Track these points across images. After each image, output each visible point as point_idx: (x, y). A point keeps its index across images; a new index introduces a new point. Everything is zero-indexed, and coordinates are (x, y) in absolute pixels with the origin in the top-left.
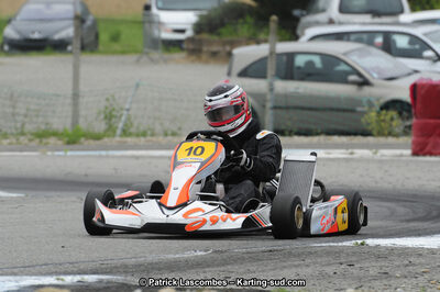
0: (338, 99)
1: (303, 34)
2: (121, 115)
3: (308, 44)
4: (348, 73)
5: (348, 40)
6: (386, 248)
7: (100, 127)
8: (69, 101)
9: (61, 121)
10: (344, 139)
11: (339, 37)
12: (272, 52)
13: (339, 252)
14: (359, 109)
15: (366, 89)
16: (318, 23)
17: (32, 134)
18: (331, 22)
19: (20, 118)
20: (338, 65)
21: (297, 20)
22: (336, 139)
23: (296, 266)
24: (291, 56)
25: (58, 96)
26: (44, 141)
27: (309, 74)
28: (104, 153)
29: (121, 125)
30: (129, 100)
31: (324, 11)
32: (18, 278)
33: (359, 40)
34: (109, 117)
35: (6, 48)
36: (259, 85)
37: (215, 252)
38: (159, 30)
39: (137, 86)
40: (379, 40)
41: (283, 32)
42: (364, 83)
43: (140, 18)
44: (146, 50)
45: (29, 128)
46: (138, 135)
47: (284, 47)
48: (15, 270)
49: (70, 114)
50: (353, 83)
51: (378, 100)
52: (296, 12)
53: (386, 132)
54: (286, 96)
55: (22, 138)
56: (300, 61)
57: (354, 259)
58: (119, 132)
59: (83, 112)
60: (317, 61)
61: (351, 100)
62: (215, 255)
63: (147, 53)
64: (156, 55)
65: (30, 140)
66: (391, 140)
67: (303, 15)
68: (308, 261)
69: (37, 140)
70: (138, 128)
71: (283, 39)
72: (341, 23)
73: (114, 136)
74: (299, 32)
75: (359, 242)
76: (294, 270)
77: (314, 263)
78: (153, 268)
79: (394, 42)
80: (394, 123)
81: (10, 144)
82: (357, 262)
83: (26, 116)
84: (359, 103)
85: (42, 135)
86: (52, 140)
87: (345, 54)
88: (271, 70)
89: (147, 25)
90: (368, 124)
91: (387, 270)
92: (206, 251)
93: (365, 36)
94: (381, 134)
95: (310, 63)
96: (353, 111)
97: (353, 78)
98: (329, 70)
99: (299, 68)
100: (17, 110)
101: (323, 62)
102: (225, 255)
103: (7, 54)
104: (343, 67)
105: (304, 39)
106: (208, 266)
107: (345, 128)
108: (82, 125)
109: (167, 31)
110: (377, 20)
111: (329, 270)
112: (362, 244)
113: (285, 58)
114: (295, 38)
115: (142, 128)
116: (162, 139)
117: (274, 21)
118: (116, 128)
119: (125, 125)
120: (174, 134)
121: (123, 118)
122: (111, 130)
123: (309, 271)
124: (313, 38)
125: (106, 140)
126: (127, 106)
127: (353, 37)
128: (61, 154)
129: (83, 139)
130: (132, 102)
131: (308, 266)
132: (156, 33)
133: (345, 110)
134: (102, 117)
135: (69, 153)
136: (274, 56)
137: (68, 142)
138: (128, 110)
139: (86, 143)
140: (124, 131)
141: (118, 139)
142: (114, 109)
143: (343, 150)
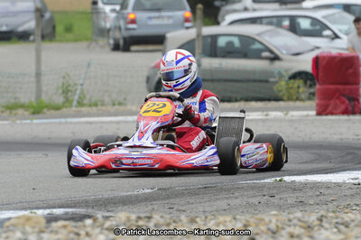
0: (254, 72)
1: (224, 19)
2: (76, 90)
3: (227, 28)
4: (261, 51)
5: (261, 23)
6: (300, 183)
7: (60, 100)
8: (33, 79)
9: (27, 96)
10: (260, 104)
11: (253, 21)
12: (199, 35)
13: (264, 186)
14: (272, 80)
15: (277, 63)
16: (235, 11)
17: (3, 107)
18: (246, 9)
20: (254, 44)
21: (218, 9)
22: (254, 104)
23: (227, 198)
24: (214, 38)
25: (25, 75)
26: (14, 112)
27: (229, 52)
28: (63, 120)
29: (76, 97)
30: (83, 76)
31: (240, 1)
33: (270, 23)
34: (66, 91)
37: (160, 189)
38: (105, 22)
39: (89, 65)
40: (286, 23)
41: (207, 20)
42: (275, 58)
44: (95, 37)
46: (90, 106)
47: (209, 30)
49: (34, 90)
50: (266, 58)
51: (286, 71)
52: (217, 3)
53: (294, 97)
54: (212, 71)
56: (222, 42)
57: (274, 192)
58: (75, 103)
59: (44, 89)
60: (236, 41)
61: (264, 72)
62: (160, 192)
63: (96, 41)
65: (2, 112)
66: (298, 103)
67: (223, 6)
68: (236, 194)
69: (8, 112)
70: (90, 100)
71: (207, 24)
72: (254, 10)
73: (71, 106)
74: (220, 19)
75: (278, 179)
76: (226, 201)
77: (242, 196)
78: (109, 203)
79: (299, 24)
80: (301, 90)
82: (277, 194)
84: (272, 74)
85: (12, 108)
86: (20, 111)
87: (258, 35)
88: (198, 51)
89: (95, 15)
90: (280, 91)
91: (303, 200)
92: (151, 189)
93: (275, 20)
94: (290, 99)
95: (230, 44)
96: (267, 81)
97: (266, 54)
98: (246, 49)
99: (222, 48)
101: (241, 41)
102: (168, 192)
104: (257, 46)
105: (224, 23)
106: (155, 200)
107: (261, 96)
108: (44, 98)
110: (284, 7)
111: (255, 201)
112: (280, 181)
113: (209, 40)
114: (217, 23)
115: (93, 100)
116: (110, 108)
117: (200, 9)
118: (73, 100)
119: (80, 97)
120: (120, 104)
121: (78, 92)
122: (68, 102)
123: (238, 201)
124: (232, 23)
125: (64, 110)
126: (81, 82)
127: (264, 21)
128: (28, 121)
129: (45, 110)
130: (85, 79)
131: (237, 198)
132: (103, 24)
133: (260, 81)
134: (61, 91)
135: (35, 121)
136: (200, 38)
137: (34, 113)
138: (82, 85)
139: (48, 113)
140: (78, 102)
141: (74, 109)
142: (69, 85)
143: (260, 113)
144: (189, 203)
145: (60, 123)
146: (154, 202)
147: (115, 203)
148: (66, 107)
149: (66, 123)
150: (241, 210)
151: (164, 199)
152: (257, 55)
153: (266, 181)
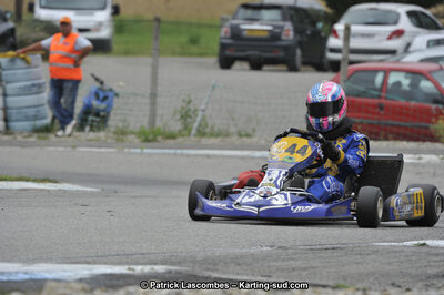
2: (196, 116)
7: (176, 126)
8: (147, 100)
9: (138, 121)
10: (413, 145)
22: (404, 144)
25: (136, 95)
26: (122, 138)
28: (179, 151)
29: (196, 125)
30: (205, 100)
32: (90, 266)
34: (186, 116)
37: (281, 247)
39: (214, 87)
46: (211, 136)
48: (88, 260)
49: (148, 113)
55: (101, 135)
58: (194, 131)
59: (159, 112)
62: (280, 251)
65: (108, 137)
69: (115, 137)
70: (212, 127)
73: (189, 135)
86: (130, 138)
90: (437, 131)
92: (271, 247)
102: (290, 252)
108: (159, 124)
115: (216, 129)
116: (235, 139)
118: (192, 128)
119: (200, 125)
120: (248, 135)
121: (198, 119)
122: (186, 130)
125: (181, 139)
126: (203, 107)
128: (138, 150)
129: (159, 138)
130: (207, 103)
134: (178, 116)
135: (145, 150)
137: (145, 141)
138: (203, 111)
139: (162, 141)
140: (198, 131)
141: (193, 138)
142: (189, 110)
143: (412, 156)
145: (176, 155)
148: (183, 136)
149: (182, 155)
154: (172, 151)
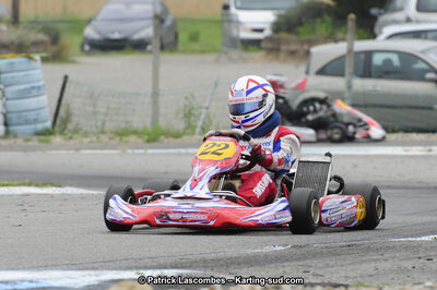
0: (416, 97)
1: (381, 33)
2: (200, 114)
3: (386, 42)
4: (425, 71)
5: (426, 38)
7: (180, 125)
8: (149, 100)
9: (141, 120)
10: (422, 137)
11: (417, 35)
12: (350, 51)
13: (420, 245)
16: (396, 22)
17: (112, 132)
18: (408, 20)
19: (101, 117)
20: (416, 63)
21: (375, 19)
22: (414, 136)
23: (375, 261)
24: (369, 54)
25: (138, 94)
26: (125, 139)
27: (387, 72)
28: (183, 151)
29: (200, 123)
30: (209, 98)
31: (401, 9)
32: (97, 272)
34: (189, 115)
35: (87, 48)
36: (336, 83)
37: (295, 246)
38: (238, 30)
39: (216, 85)
41: (361, 31)
43: (219, 17)
44: (225, 49)
45: (109, 126)
47: (362, 45)
48: (96, 265)
49: (150, 112)
50: (431, 80)
52: (374, 11)
54: (364, 94)
55: (103, 137)
56: (378, 59)
57: (433, 253)
58: (198, 130)
59: (162, 111)
60: (395, 59)
61: (428, 97)
62: (294, 250)
63: (226, 53)
64: (234, 54)
65: (111, 139)
67: (381, 14)
68: (386, 256)
69: (118, 138)
70: (217, 125)
71: (361, 38)
72: (418, 22)
73: (193, 134)
74: (376, 30)
76: (373, 264)
77: (393, 258)
78: (232, 263)
81: (91, 142)
83: (106, 115)
85: (123, 134)
86: (132, 139)
87: (423, 52)
88: (349, 69)
89: (225, 24)
92: (284, 246)
95: (387, 62)
96: (430, 108)
97: (430, 75)
98: (406, 68)
99: (378, 67)
100: (97, 109)
101: (400, 59)
102: (304, 250)
103: (88, 53)
104: (420, 65)
105: (381, 37)
106: (287, 261)
107: (424, 126)
108: (162, 124)
109: (246, 30)
111: (408, 264)
113: (363, 57)
114: (373, 36)
115: (221, 127)
117: (352, 20)
118: (196, 127)
119: (204, 123)
121: (202, 116)
122: (190, 128)
123: (387, 265)
124: (391, 37)
125: (185, 137)
126: (206, 104)
127: (430, 35)
128: (141, 151)
129: (162, 137)
130: (211, 101)
131: (386, 260)
132: (235, 32)
133: (423, 108)
134: (181, 115)
135: (150, 151)
136: (352, 55)
137: (148, 141)
138: (207, 108)
139: (166, 141)
140: (203, 129)
141: (198, 137)
142: (193, 108)
143: (421, 148)
144: (328, 265)
145: (180, 154)
146: (286, 264)
147: (239, 264)
148: (188, 134)
149: (187, 154)
150: (391, 276)
151: (299, 259)
152: (420, 76)
153: (423, 238)
154: (176, 151)
